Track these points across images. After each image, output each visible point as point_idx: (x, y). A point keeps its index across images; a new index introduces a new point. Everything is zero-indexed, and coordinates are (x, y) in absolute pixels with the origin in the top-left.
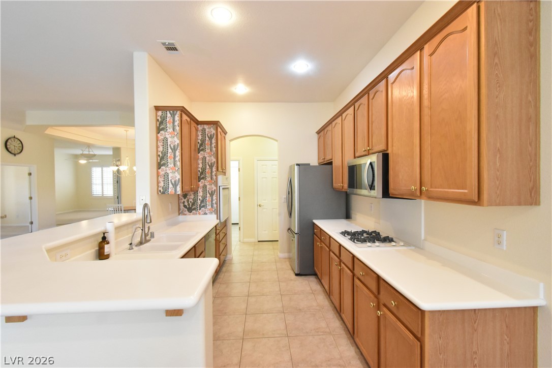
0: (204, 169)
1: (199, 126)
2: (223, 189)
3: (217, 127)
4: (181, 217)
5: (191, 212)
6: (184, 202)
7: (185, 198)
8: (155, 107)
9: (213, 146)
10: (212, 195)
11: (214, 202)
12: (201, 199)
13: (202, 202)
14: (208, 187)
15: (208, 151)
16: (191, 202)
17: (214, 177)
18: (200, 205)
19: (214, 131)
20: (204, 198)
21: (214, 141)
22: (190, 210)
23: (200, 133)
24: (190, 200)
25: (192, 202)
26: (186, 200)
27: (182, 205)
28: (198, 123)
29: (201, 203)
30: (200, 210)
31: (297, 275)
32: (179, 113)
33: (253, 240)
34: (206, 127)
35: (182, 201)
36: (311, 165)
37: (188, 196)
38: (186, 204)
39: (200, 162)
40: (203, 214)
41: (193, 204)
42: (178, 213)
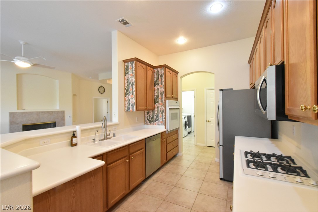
0: (158, 96)
1: (155, 70)
2: (169, 109)
3: (165, 69)
4: (146, 126)
6: (147, 117)
7: (148, 114)
8: (123, 60)
9: (163, 81)
10: (162, 113)
11: (163, 117)
12: (156, 115)
13: (157, 117)
14: (160, 107)
15: (160, 84)
17: (164, 101)
18: (156, 119)
19: (163, 72)
20: (158, 114)
21: (163, 78)
22: (150, 122)
23: (155, 74)
25: (151, 117)
26: (148, 116)
27: (146, 118)
28: (154, 68)
30: (155, 122)
31: (221, 179)
32: (135, 62)
33: (203, 145)
34: (159, 69)
35: (146, 116)
36: (233, 90)
37: (149, 113)
38: (148, 118)
39: (156, 92)
40: (157, 125)
42: (144, 123)
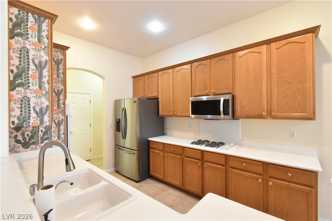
5: (28, 148)
6: (16, 136)
12: (44, 130)
13: (45, 133)
15: (54, 76)
16: (28, 135)
17: (62, 106)
18: (42, 138)
19: (61, 57)
20: (49, 129)
22: (26, 145)
24: (26, 134)
25: (30, 135)
26: (19, 134)
29: (43, 135)
30: (42, 143)
31: (138, 182)
38: (20, 138)
41: (32, 137)
